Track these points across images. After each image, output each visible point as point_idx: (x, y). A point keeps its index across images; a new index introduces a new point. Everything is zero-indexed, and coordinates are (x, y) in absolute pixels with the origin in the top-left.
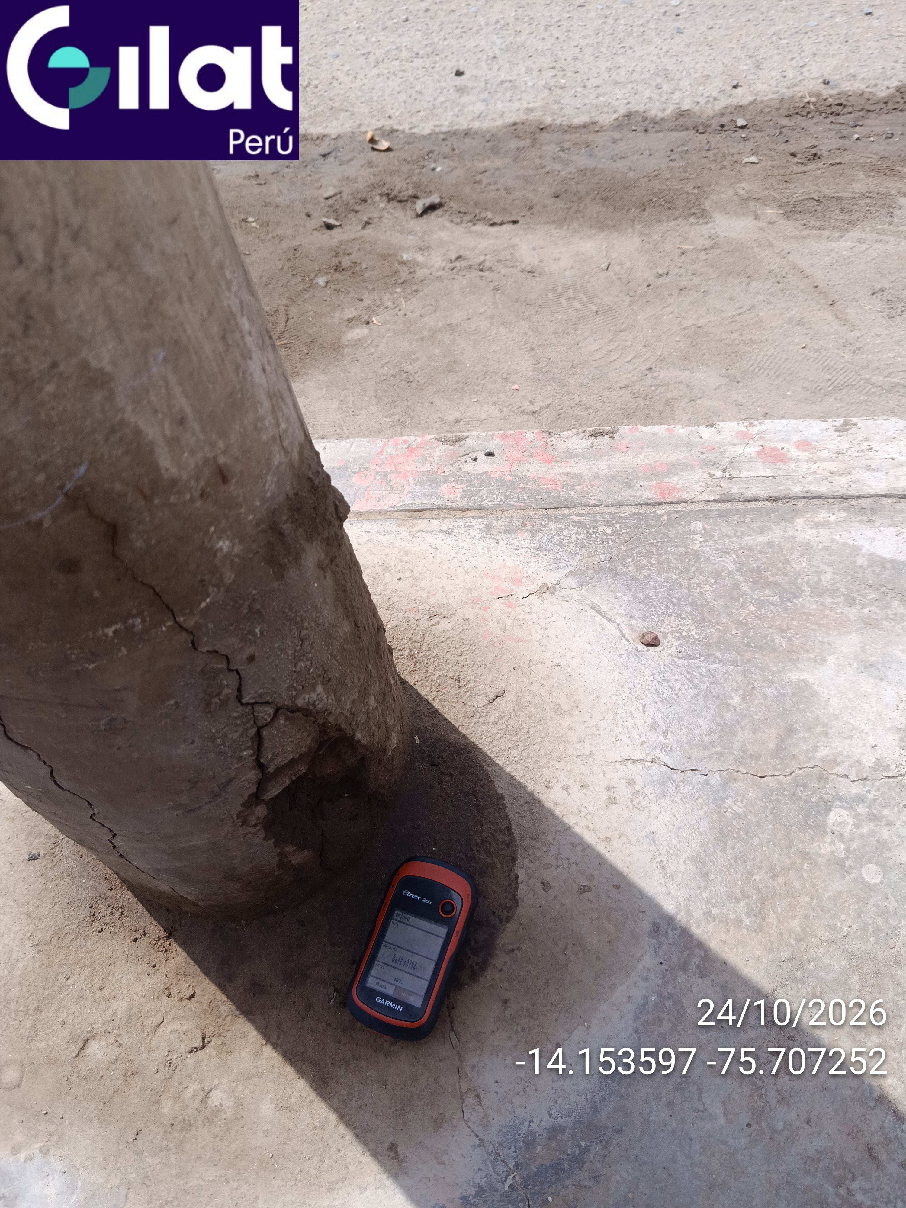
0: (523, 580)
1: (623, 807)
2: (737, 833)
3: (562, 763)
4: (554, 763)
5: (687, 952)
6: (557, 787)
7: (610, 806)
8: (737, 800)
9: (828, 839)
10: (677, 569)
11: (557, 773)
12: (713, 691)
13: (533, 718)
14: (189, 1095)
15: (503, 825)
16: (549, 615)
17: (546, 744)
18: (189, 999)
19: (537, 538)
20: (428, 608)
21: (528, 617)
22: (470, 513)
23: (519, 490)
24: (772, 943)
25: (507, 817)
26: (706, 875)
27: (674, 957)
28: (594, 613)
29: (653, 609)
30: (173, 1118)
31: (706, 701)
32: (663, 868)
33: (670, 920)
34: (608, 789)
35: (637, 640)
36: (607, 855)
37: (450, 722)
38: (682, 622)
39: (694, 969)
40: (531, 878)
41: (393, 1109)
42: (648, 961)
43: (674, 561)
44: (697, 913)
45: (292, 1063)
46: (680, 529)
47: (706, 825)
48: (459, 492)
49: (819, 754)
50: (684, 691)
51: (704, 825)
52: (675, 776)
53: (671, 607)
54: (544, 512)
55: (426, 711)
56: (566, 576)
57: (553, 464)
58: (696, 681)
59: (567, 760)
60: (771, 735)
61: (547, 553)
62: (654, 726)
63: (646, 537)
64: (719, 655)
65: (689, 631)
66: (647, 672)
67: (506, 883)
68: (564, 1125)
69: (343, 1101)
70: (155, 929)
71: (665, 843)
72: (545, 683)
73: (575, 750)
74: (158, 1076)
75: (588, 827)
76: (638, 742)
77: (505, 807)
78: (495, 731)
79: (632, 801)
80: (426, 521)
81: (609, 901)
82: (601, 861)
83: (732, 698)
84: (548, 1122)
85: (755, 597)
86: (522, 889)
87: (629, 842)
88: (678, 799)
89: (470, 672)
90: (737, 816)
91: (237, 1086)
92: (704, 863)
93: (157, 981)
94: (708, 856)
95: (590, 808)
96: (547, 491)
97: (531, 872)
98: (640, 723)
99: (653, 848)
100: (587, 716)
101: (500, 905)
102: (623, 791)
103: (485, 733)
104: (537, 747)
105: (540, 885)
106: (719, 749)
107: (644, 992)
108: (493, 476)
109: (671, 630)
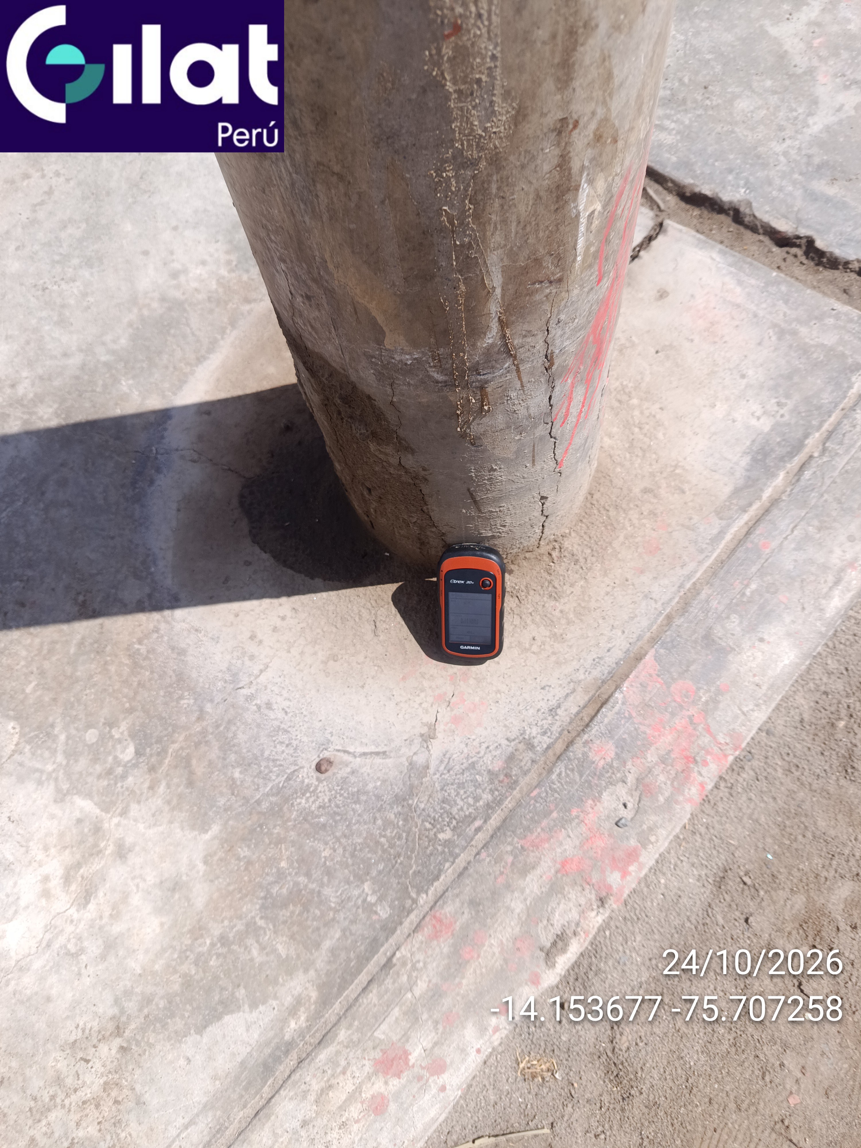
0: (452, 725)
1: (244, 640)
2: (175, 688)
3: (299, 629)
4: (304, 625)
5: (153, 602)
6: (289, 614)
7: (251, 633)
8: (188, 707)
9: (126, 733)
10: (361, 850)
11: (297, 621)
12: (256, 766)
13: (342, 637)
15: (297, 566)
16: (406, 717)
17: (319, 631)
19: (485, 774)
21: (418, 700)
22: (560, 745)
23: (552, 807)
24: (118, 648)
25: (300, 572)
26: (173, 649)
28: (380, 749)
29: (345, 795)
31: (254, 754)
32: (196, 630)
34: (261, 642)
35: (332, 757)
37: (385, 586)
38: (317, 803)
39: (145, 598)
40: (258, 559)
41: (223, 423)
42: (169, 582)
43: (369, 856)
44: (163, 626)
46: (392, 894)
48: (594, 757)
49: (164, 784)
50: (272, 748)
51: (194, 675)
52: (232, 686)
53: (335, 809)
56: (429, 761)
57: (558, 866)
58: (271, 764)
59: (298, 634)
60: (199, 769)
61: (463, 767)
62: (269, 705)
63: (409, 858)
64: (273, 799)
65: (307, 799)
67: (268, 544)
68: (150, 488)
71: (206, 644)
72: (359, 666)
73: (300, 645)
75: (252, 610)
76: (269, 686)
77: (305, 575)
78: (354, 607)
79: (243, 648)
80: (581, 704)
81: (210, 587)
83: (241, 773)
84: (157, 483)
85: (289, 878)
86: (257, 550)
87: (225, 625)
88: (220, 675)
90: (181, 698)
92: (179, 654)
94: (179, 660)
95: (261, 621)
96: (530, 830)
97: (261, 562)
98: (279, 699)
99: (210, 635)
100: (313, 672)
101: (260, 533)
102: (252, 648)
103: (359, 600)
104: (322, 624)
105: (250, 561)
106: (222, 729)
107: (159, 567)
108: (590, 801)
109: (319, 789)
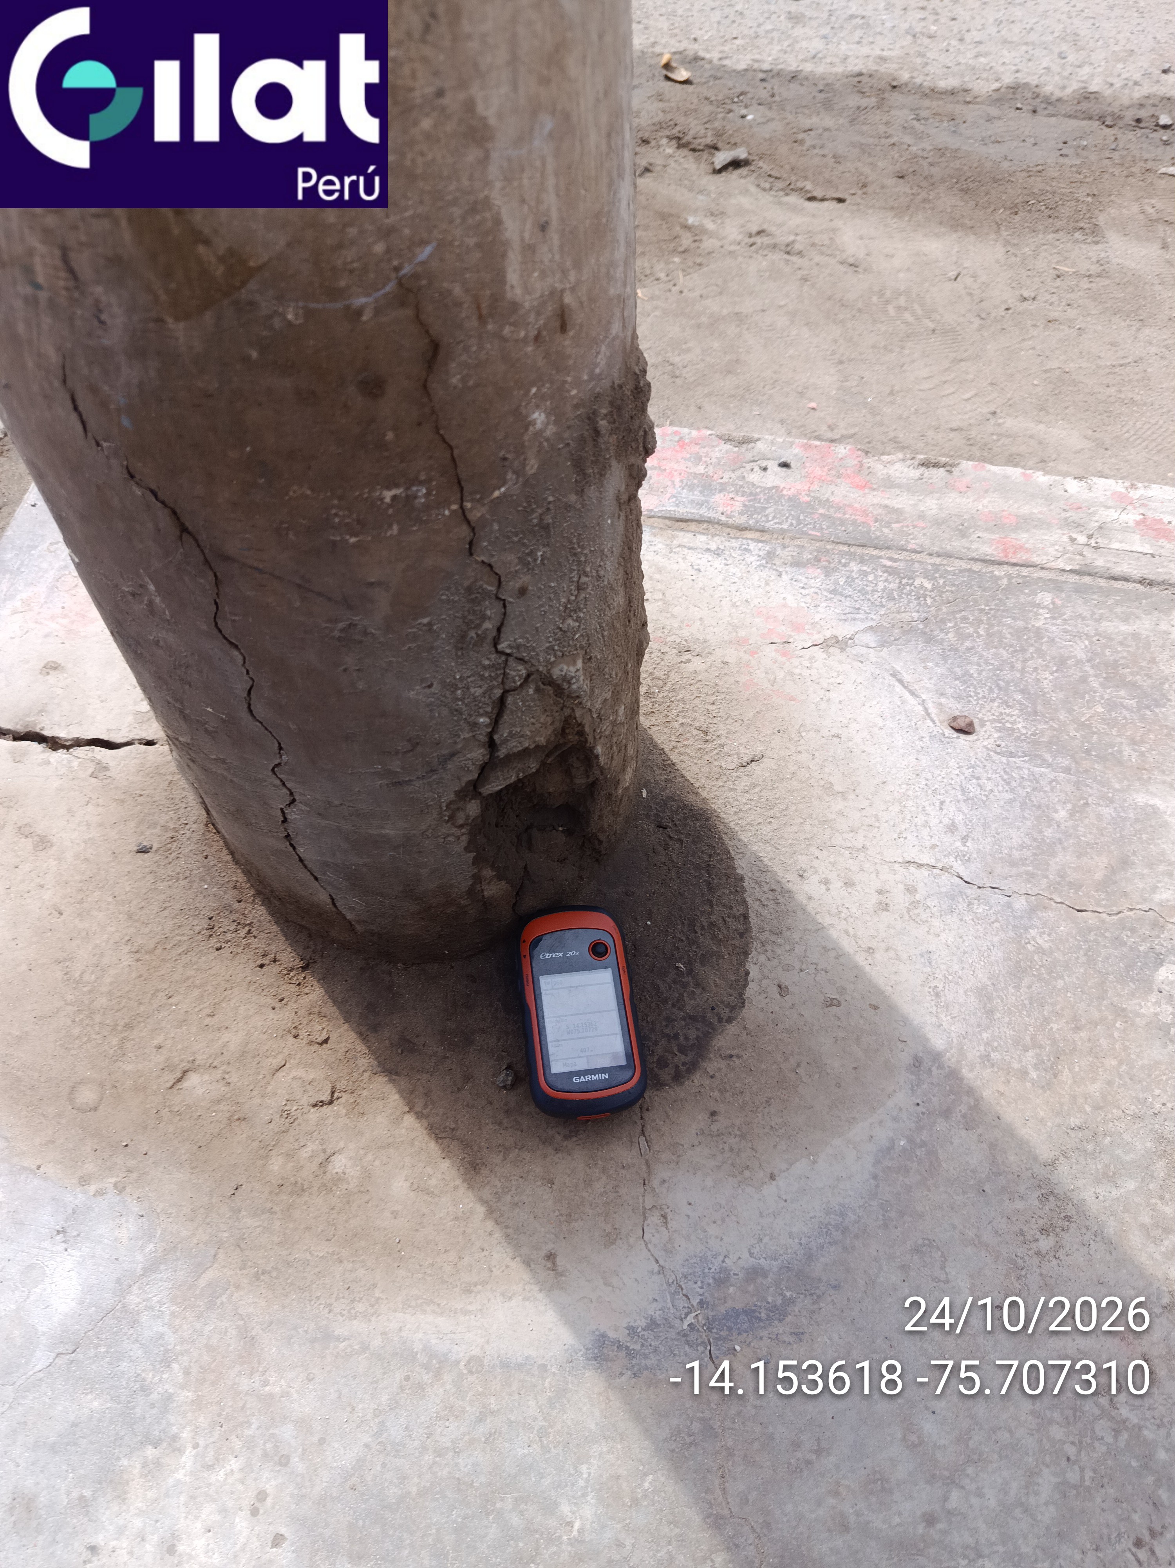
0: (807, 627)
1: (897, 916)
2: (1037, 970)
3: (825, 852)
4: (814, 850)
5: (953, 1097)
6: (815, 879)
7: (880, 912)
8: (1044, 933)
9: (1153, 998)
10: (1011, 646)
11: (816, 863)
12: (1033, 799)
13: (795, 794)
14: (305, 1155)
15: (739, 910)
16: (835, 674)
17: (807, 827)
18: (321, 1044)
19: (832, 578)
20: (678, 640)
21: (806, 673)
22: (749, 534)
23: (816, 516)
24: (1061, 1105)
25: (744, 902)
26: (990, 1013)
27: (934, 1099)
28: (893, 681)
29: (972, 689)
30: (283, 1178)
31: (1022, 810)
32: (937, 995)
33: (936, 1057)
34: (880, 892)
35: (946, 723)
36: (868, 969)
37: (688, 780)
38: (1007, 711)
39: (959, 1118)
40: (765, 977)
41: (557, 1213)
42: (902, 1098)
43: (1009, 636)
44: (973, 1053)
45: (437, 1138)
46: (1022, 599)
47: (1000, 954)
48: (738, 506)
49: (1158, 897)
50: (997, 794)
51: (997, 954)
52: (969, 892)
53: (996, 691)
54: (846, 548)
55: (659, 761)
56: (864, 631)
57: (867, 491)
58: (1014, 784)
59: (832, 850)
60: (1100, 863)
61: (843, 599)
62: (952, 828)
63: (976, 601)
64: (1048, 757)
65: (1014, 723)
66: (952, 763)
67: (733, 978)
68: (766, 1268)
69: (496, 1193)
70: (289, 957)
71: (943, 967)
72: (817, 754)
73: (844, 840)
74: (271, 1126)
75: (847, 932)
76: (928, 844)
77: (744, 890)
78: (744, 801)
79: (908, 911)
80: (691, 535)
81: (862, 1021)
82: (858, 974)
83: (1056, 811)
84: (747, 1261)
85: (1106, 696)
86: (751, 990)
87: (898, 958)
88: (968, 918)
89: (721, 726)
90: (1040, 950)
91: (366, 1154)
92: (990, 999)
93: (285, 1017)
94: (997, 991)
95: (853, 910)
96: (854, 522)
97: (766, 971)
98: (934, 822)
99: (929, 970)
100: (867, 803)
101: (722, 1002)
102: (899, 899)
103: (731, 800)
104: (795, 828)
105: (776, 988)
106: (1030, 868)
107: (891, 1134)
108: (785, 492)
109: (991, 717)
